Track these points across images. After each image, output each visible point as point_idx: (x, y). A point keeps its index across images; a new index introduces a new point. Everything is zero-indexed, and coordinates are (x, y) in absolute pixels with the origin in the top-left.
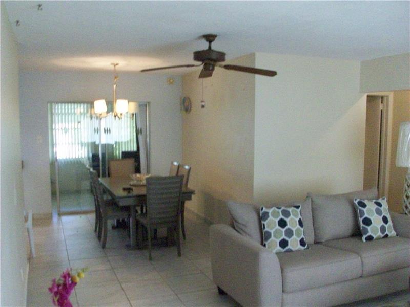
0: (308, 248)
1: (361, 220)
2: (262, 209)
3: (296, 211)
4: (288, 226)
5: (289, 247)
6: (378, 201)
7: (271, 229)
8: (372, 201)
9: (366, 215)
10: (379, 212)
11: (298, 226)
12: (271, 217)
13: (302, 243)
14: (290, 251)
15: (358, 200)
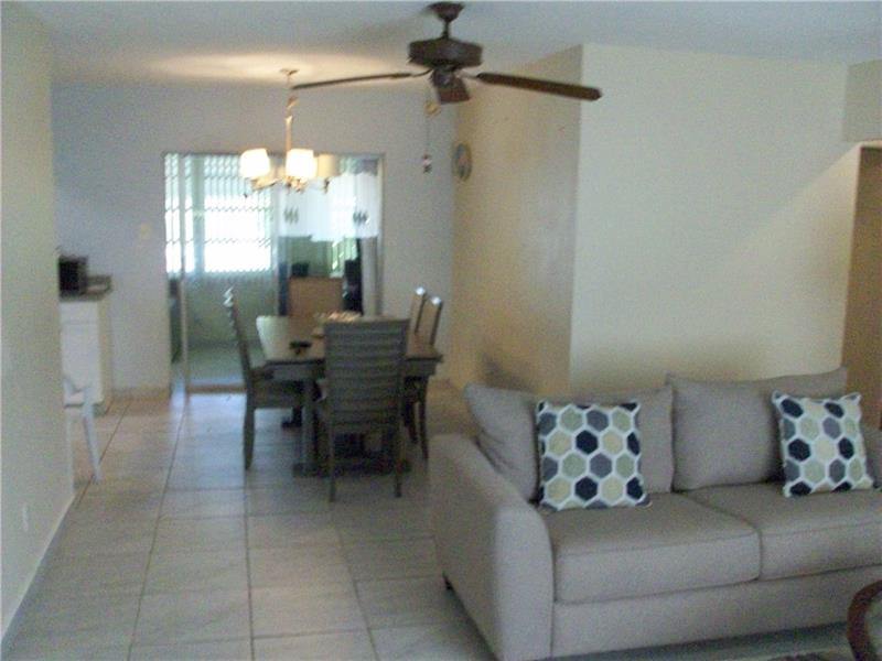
0: (646, 502)
1: (785, 444)
2: (541, 407)
3: (624, 416)
4: (600, 450)
5: (599, 496)
6: (836, 402)
7: (560, 455)
8: (820, 402)
9: (798, 435)
10: (831, 429)
11: (626, 451)
12: (559, 428)
13: (634, 489)
14: (601, 506)
15: (784, 397)
